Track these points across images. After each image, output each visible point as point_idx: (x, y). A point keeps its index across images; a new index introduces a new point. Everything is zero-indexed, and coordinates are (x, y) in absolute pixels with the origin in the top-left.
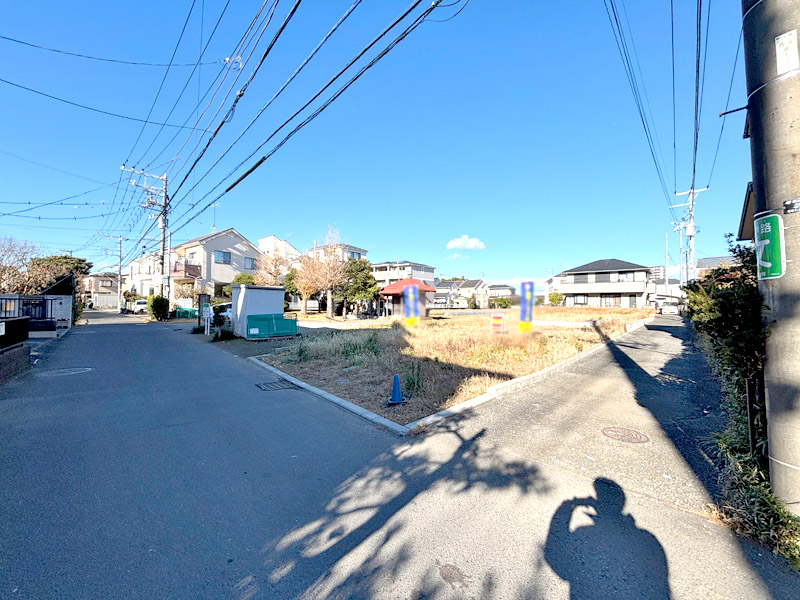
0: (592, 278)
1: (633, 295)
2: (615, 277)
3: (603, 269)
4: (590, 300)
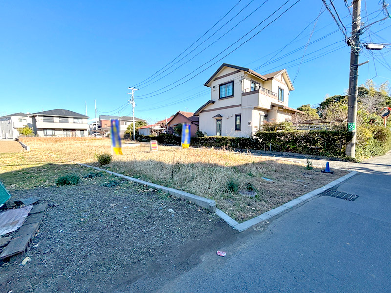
0: (57, 120)
1: (82, 130)
2: (71, 120)
3: (65, 115)
4: (57, 133)
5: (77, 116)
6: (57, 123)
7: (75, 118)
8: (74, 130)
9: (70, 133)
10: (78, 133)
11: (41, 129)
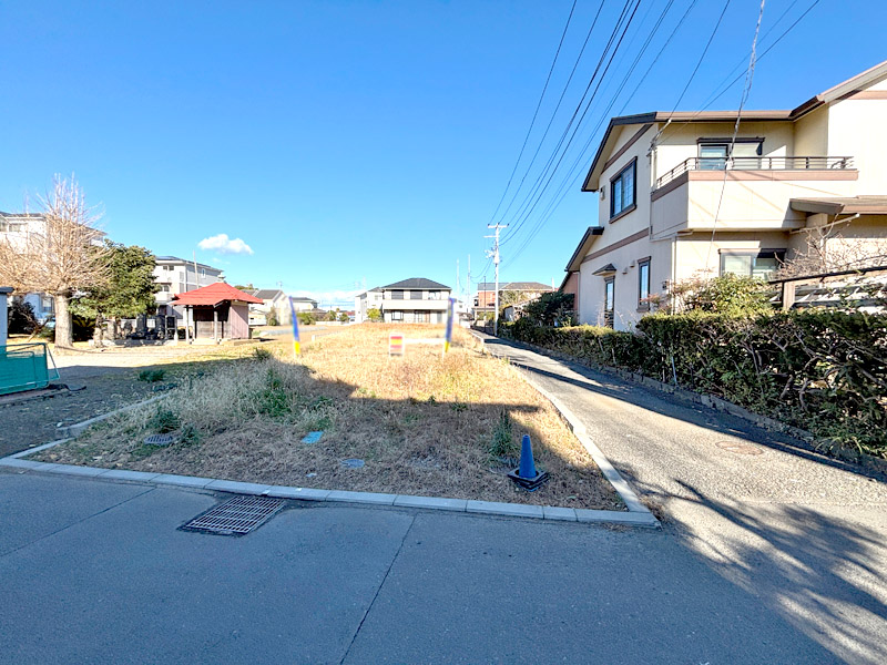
0: (407, 295)
1: (439, 312)
2: (425, 295)
3: (417, 287)
4: (406, 315)
5: (436, 288)
6: (407, 301)
7: (430, 291)
8: (428, 312)
9: (423, 316)
10: (434, 316)
11: (387, 311)
